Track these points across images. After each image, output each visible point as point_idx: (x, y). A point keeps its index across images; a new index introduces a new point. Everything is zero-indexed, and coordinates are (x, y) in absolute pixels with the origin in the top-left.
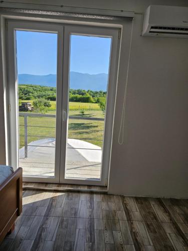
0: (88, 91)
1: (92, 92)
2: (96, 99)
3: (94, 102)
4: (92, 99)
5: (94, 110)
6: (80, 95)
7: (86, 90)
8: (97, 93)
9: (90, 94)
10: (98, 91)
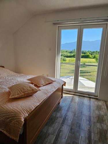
0: (88, 51)
1: (91, 52)
2: (93, 56)
3: (92, 58)
4: (90, 56)
5: (92, 62)
6: (83, 54)
7: (87, 51)
8: (94, 52)
9: (90, 54)
10: (95, 51)
